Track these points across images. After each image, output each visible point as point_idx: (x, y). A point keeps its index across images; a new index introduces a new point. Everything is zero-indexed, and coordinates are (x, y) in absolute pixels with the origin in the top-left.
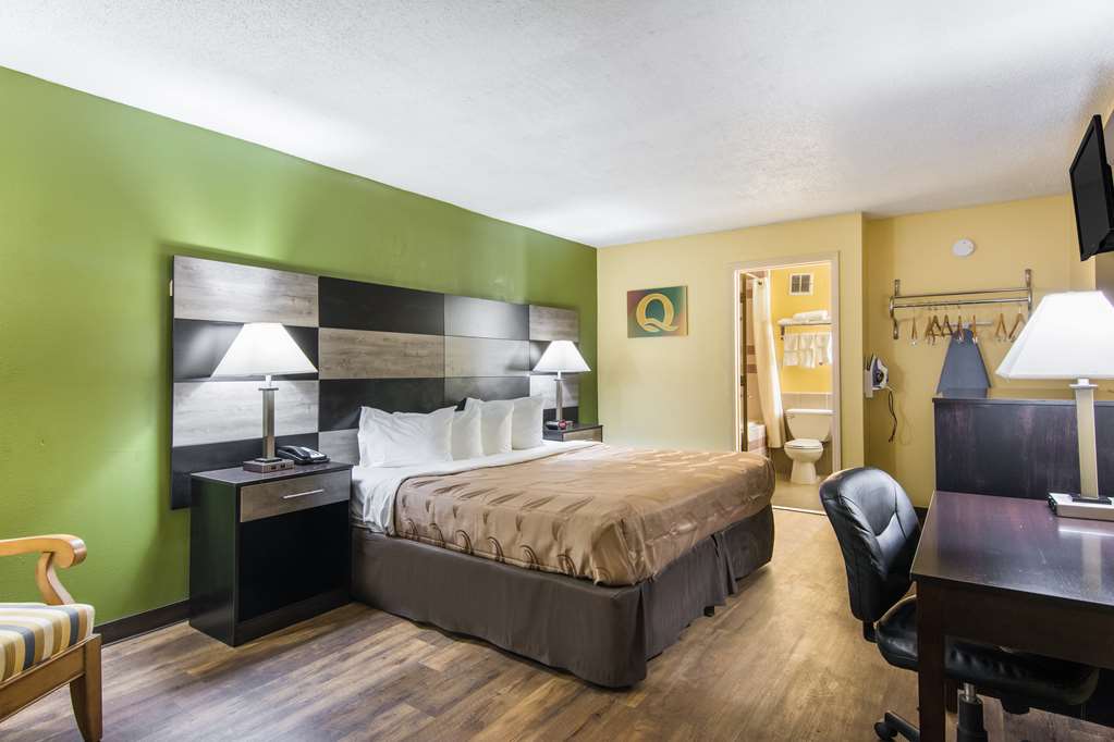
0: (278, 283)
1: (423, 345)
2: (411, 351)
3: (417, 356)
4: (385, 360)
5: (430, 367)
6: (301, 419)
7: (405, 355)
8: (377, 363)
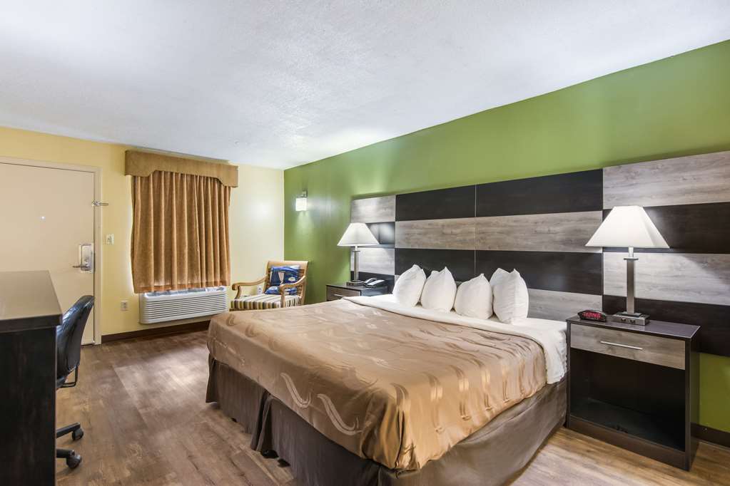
0: (380, 203)
1: (457, 226)
2: (448, 231)
3: (452, 234)
4: (430, 238)
5: (463, 242)
6: (387, 268)
7: (443, 234)
8: (425, 239)
